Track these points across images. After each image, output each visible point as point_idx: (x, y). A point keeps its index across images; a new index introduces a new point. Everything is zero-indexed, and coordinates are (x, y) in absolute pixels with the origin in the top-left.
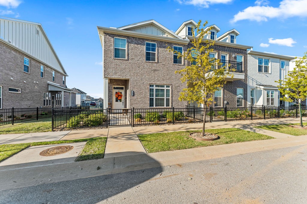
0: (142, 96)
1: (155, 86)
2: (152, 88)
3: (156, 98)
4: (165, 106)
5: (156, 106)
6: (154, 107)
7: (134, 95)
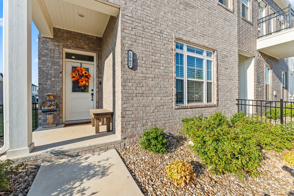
0: (157, 70)
1: (185, 48)
2: (179, 51)
3: (188, 81)
4: (205, 102)
5: (188, 101)
6: (186, 103)
7: (134, 68)
